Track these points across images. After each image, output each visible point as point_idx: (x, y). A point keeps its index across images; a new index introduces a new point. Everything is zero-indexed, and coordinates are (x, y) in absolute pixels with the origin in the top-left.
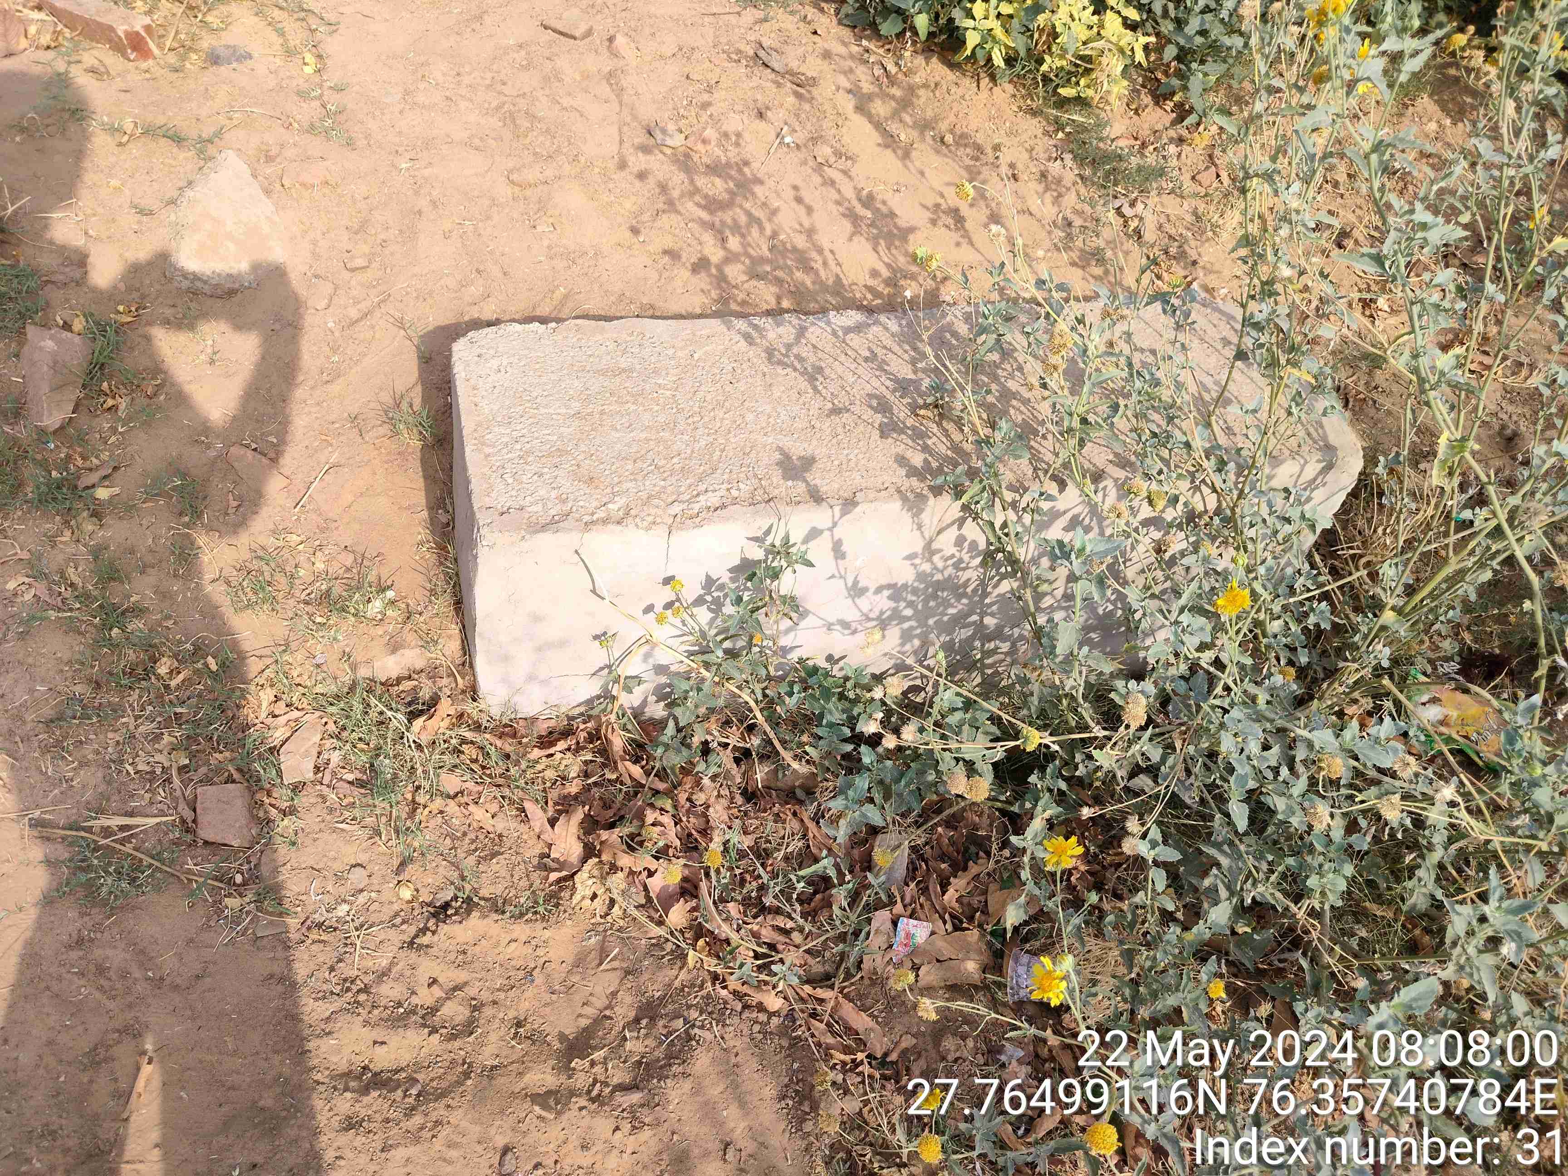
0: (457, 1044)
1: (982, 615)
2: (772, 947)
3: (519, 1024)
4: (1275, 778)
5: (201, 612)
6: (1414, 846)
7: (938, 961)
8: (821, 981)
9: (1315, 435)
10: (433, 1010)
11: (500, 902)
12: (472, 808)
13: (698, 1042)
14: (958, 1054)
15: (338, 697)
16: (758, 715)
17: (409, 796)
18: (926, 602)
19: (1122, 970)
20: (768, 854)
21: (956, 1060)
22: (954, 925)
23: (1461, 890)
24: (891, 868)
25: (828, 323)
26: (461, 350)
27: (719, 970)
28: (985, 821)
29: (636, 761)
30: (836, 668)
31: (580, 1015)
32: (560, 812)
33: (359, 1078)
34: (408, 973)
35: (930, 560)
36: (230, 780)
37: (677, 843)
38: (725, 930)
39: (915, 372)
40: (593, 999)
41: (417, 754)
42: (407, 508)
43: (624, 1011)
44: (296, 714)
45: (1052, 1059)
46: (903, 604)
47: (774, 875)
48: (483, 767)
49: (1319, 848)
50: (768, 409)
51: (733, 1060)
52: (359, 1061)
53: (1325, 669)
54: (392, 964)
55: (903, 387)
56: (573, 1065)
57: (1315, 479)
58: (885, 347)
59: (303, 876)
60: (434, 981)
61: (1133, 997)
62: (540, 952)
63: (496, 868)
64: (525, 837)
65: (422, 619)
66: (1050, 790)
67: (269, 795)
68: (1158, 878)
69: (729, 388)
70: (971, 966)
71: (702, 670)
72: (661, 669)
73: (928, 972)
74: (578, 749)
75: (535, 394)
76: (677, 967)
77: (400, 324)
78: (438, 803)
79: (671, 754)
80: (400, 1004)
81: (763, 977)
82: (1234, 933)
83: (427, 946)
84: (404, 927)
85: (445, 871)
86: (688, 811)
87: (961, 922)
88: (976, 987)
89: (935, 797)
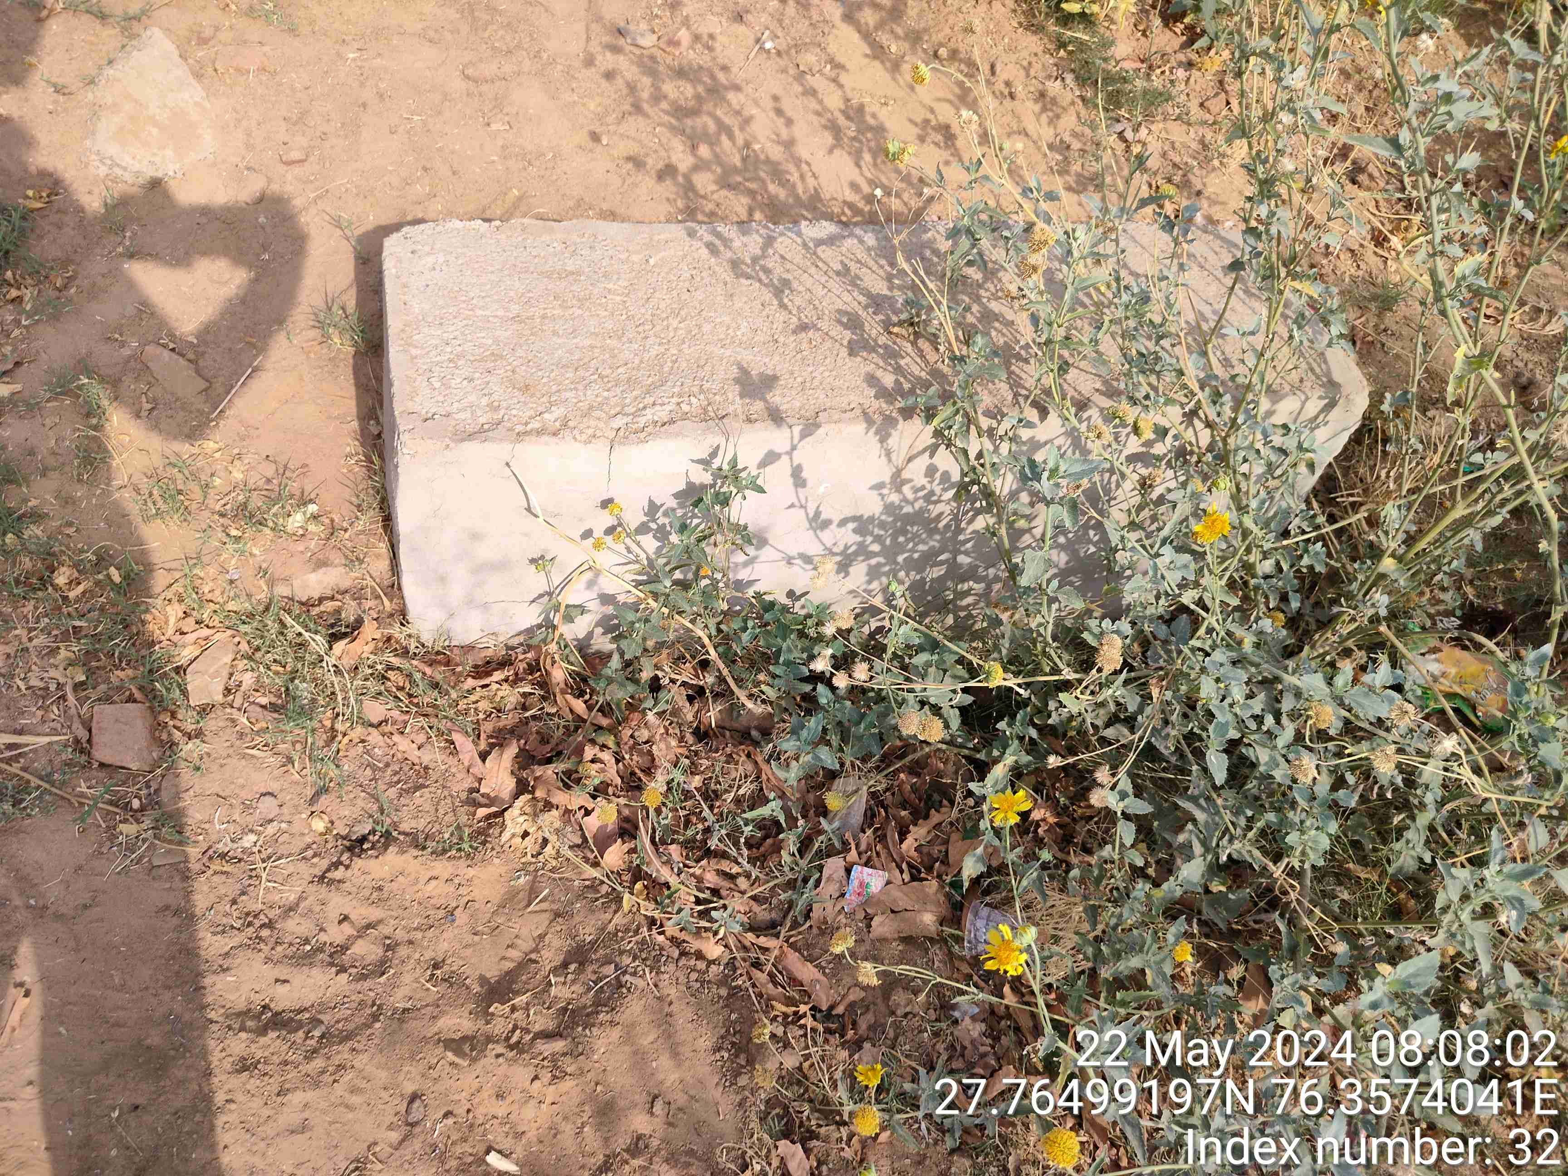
0: (367, 984)
1: (956, 553)
2: (715, 892)
3: (436, 966)
4: (1259, 728)
5: (106, 520)
6: (1405, 806)
7: (893, 911)
8: (767, 928)
9: (1318, 370)
10: (343, 948)
11: (421, 837)
12: (396, 738)
13: (629, 990)
14: (908, 1009)
15: (251, 616)
16: (712, 651)
17: (328, 724)
18: (894, 537)
19: (1085, 927)
20: (717, 795)
21: (906, 1015)
22: (911, 875)
23: (1452, 854)
24: (848, 814)
25: (799, 234)
26: (392, 245)
27: (657, 915)
28: (951, 768)
29: (581, 694)
30: (798, 604)
31: (504, 958)
32: (492, 746)
33: (258, 1017)
34: (317, 909)
35: (899, 490)
36: (131, 699)
37: (618, 781)
38: (666, 874)
39: (891, 289)
40: (519, 942)
41: (335, 680)
42: (336, 418)
43: (550, 957)
44: (206, 632)
45: (1009, 1016)
46: (869, 539)
47: (720, 817)
48: (410, 696)
49: (1302, 803)
50: (727, 319)
51: (667, 1009)
52: (258, 1000)
53: (1318, 621)
54: (300, 899)
55: (877, 303)
56: (491, 1010)
57: (1316, 417)
58: (859, 262)
59: (206, 802)
60: (345, 918)
61: (1095, 956)
62: (463, 891)
63: (418, 801)
64: (453, 770)
65: (347, 536)
66: (1021, 739)
67: (173, 716)
68: (1126, 832)
69: (685, 296)
70: (928, 919)
71: (650, 601)
72: (606, 599)
73: (882, 924)
74: (516, 681)
75: (472, 294)
76: (611, 910)
77: (337, 223)
78: (359, 731)
79: (614, 687)
80: (307, 941)
81: (704, 924)
82: (1207, 891)
83: (339, 881)
84: (315, 860)
85: (363, 803)
86: (632, 748)
87: (919, 872)
88: (931, 940)
89: (898, 743)
